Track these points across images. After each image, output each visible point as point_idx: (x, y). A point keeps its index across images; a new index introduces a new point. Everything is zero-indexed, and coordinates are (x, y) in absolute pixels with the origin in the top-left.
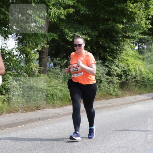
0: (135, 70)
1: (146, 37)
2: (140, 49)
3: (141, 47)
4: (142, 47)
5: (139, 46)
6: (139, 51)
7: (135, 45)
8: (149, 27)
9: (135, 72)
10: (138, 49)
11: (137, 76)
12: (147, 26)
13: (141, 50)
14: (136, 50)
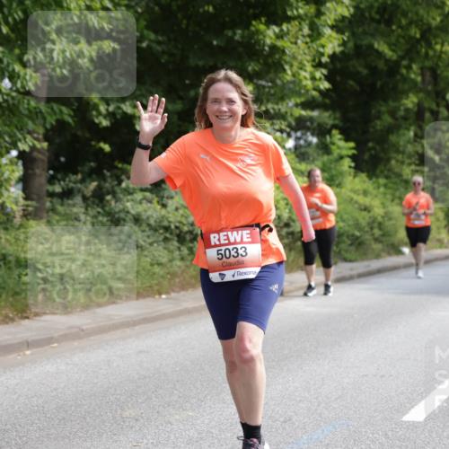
0: (287, 204)
1: (315, 114)
2: (301, 146)
3: (302, 142)
4: (306, 141)
5: (297, 139)
6: (298, 152)
7: (285, 135)
8: (322, 87)
9: (287, 211)
10: (296, 148)
11: (294, 221)
12: (317, 83)
13: (303, 150)
14: (290, 149)
